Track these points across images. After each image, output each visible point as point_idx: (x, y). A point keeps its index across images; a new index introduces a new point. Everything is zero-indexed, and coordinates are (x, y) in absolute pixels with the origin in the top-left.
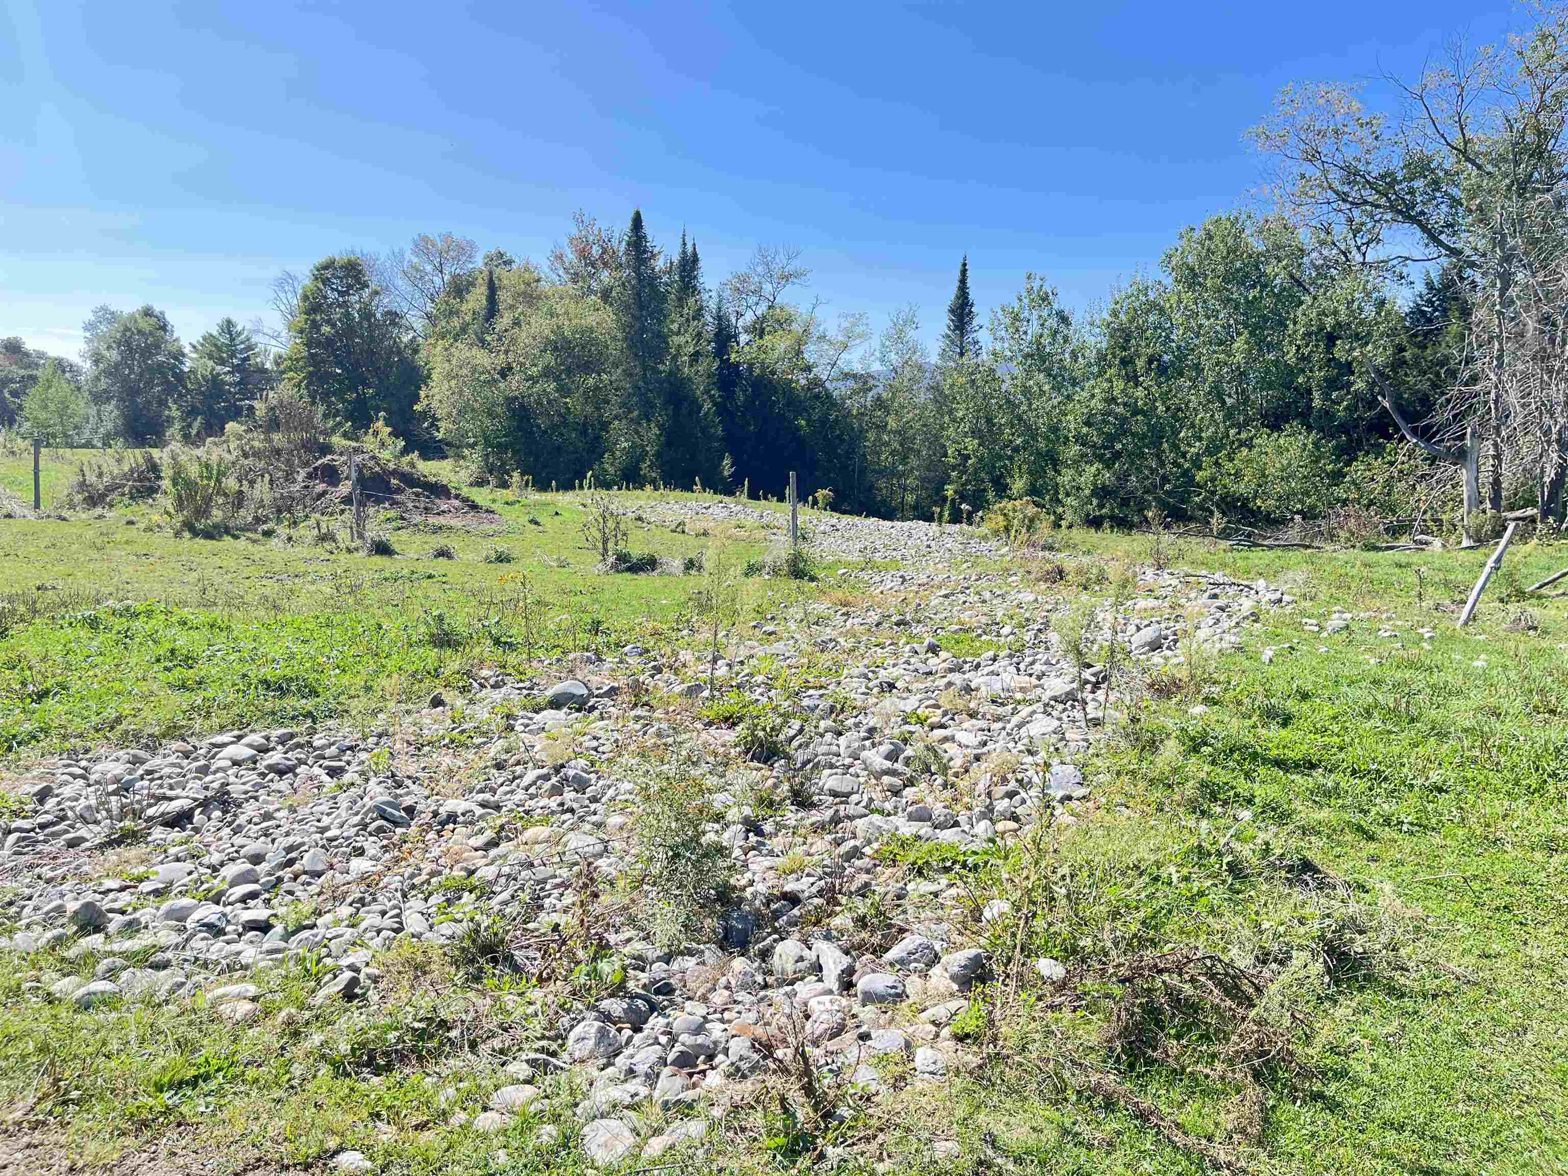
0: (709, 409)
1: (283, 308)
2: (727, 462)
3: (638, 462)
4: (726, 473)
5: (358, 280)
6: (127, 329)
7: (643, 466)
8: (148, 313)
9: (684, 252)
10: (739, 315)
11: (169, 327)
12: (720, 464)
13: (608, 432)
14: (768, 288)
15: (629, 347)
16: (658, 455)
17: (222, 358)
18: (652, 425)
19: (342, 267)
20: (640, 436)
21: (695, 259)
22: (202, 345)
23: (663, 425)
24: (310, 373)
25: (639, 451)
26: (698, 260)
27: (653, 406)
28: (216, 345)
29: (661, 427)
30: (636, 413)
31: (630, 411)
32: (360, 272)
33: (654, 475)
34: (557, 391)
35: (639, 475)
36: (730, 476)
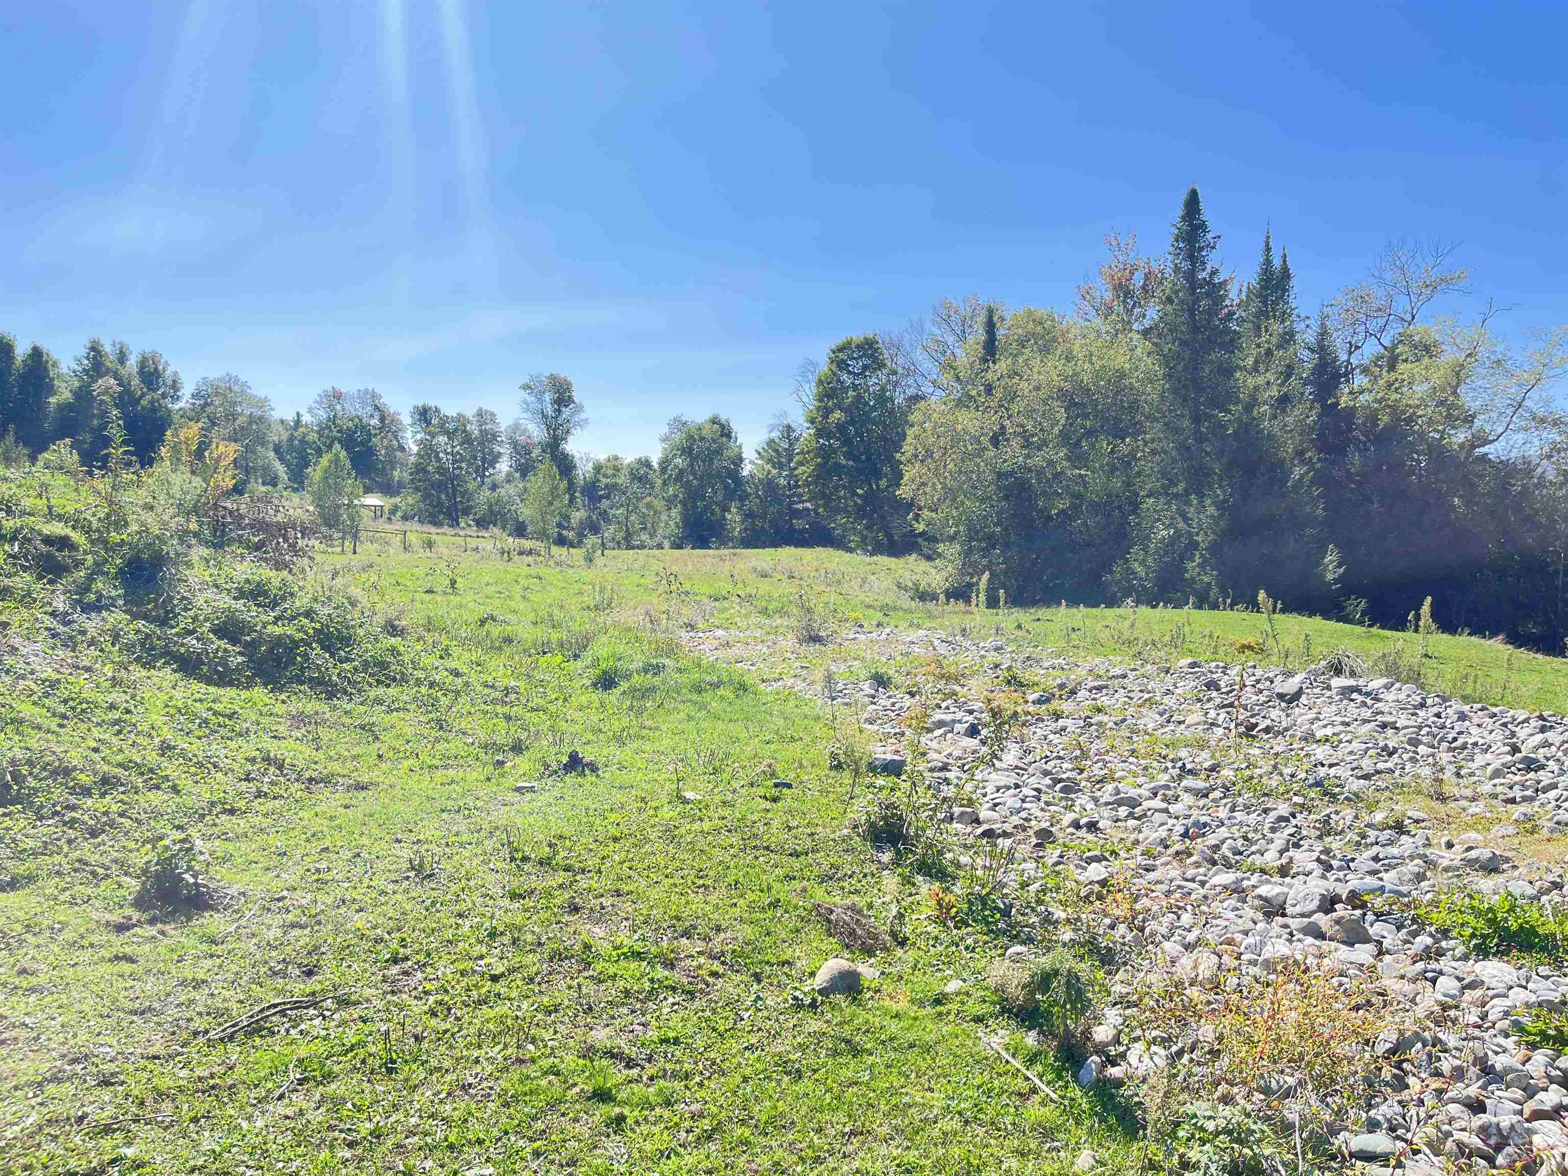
0: (1302, 476)
1: (806, 400)
2: (1331, 558)
3: (1182, 559)
4: (1330, 577)
5: (875, 359)
6: (691, 437)
7: (1190, 565)
8: (714, 421)
9: (1268, 262)
10: (1353, 348)
11: (733, 435)
12: (1318, 563)
13: (1138, 516)
14: (1402, 305)
15: (1175, 391)
16: (1214, 548)
17: (780, 463)
18: (1208, 502)
19: (858, 347)
20: (1186, 519)
21: (1286, 274)
22: (765, 451)
23: (1226, 501)
24: (819, 465)
25: (1184, 541)
26: (1289, 277)
27: (1208, 473)
28: (776, 451)
29: (1220, 506)
30: (1181, 487)
31: (1172, 483)
32: (876, 350)
33: (1206, 579)
34: (1068, 459)
35: (1183, 580)
36: (1336, 581)
